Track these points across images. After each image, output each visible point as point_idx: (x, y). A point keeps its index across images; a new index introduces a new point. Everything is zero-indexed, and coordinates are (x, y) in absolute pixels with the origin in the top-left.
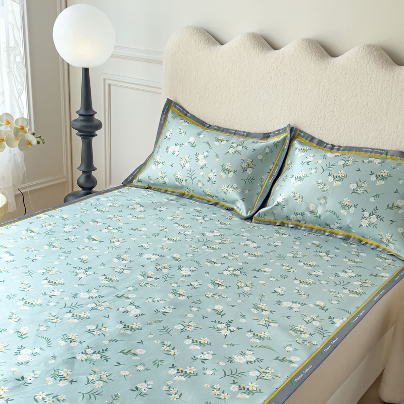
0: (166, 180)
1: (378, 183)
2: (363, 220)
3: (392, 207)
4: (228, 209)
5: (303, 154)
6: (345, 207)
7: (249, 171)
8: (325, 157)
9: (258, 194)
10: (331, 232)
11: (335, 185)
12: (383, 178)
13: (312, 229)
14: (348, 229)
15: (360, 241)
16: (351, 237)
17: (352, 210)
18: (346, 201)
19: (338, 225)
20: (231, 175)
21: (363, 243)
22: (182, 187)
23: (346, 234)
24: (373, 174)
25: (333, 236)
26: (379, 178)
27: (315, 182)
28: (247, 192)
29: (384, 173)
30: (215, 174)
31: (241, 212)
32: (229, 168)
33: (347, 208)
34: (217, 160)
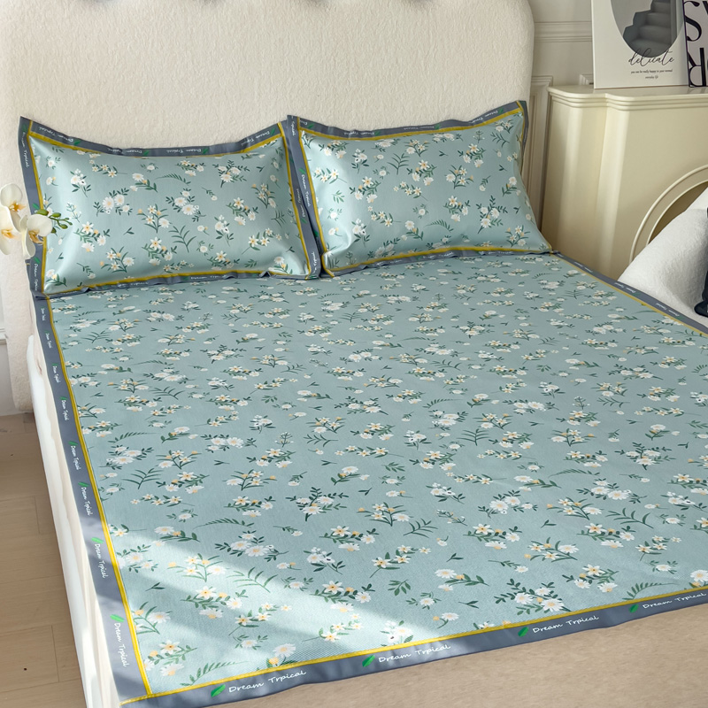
0: (128, 262)
1: (476, 165)
2: (483, 220)
4: (267, 275)
5: (344, 152)
6: (454, 210)
7: (272, 203)
8: (381, 149)
9: (299, 237)
10: (434, 254)
11: (426, 183)
12: (477, 155)
13: (408, 259)
15: (477, 252)
16: (462, 251)
17: (465, 211)
19: (447, 240)
20: (252, 216)
21: (482, 253)
22: (161, 265)
24: (462, 154)
26: (474, 157)
27: (396, 189)
28: (287, 237)
29: (474, 148)
30: (226, 223)
31: (288, 272)
32: (242, 206)
33: (458, 211)
34: (214, 198)
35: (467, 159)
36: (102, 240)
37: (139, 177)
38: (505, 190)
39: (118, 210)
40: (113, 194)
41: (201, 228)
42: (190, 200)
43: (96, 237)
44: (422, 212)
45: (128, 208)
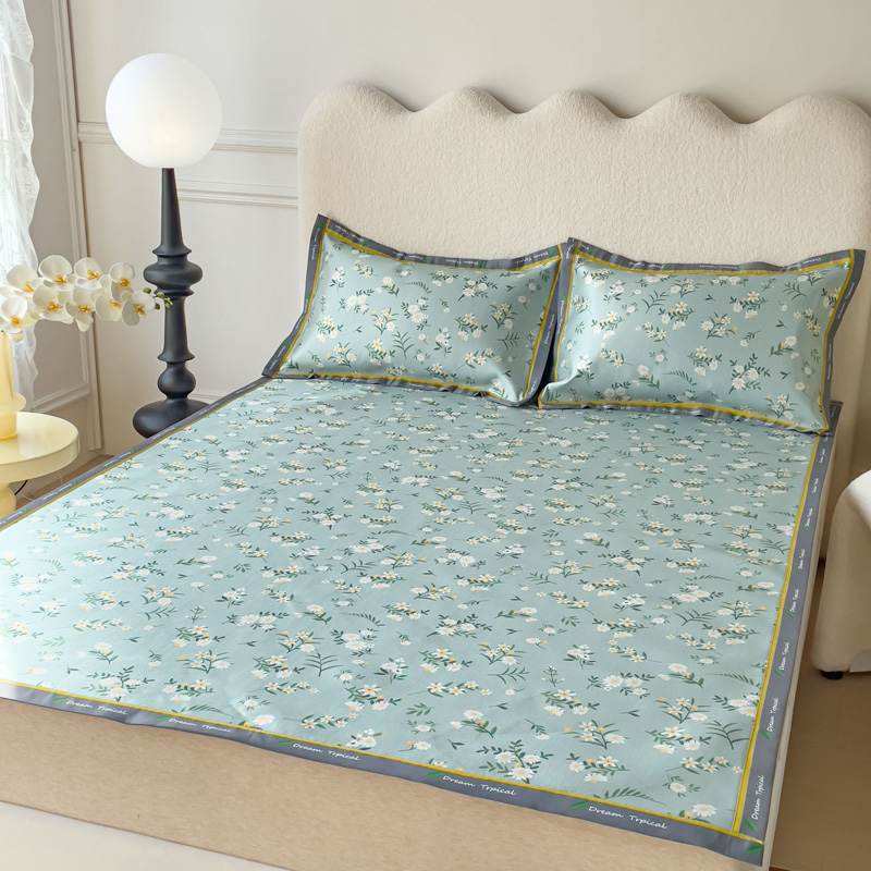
0: (351, 357)
1: (747, 315)
2: (735, 379)
3: (778, 351)
4: (479, 395)
5: (604, 282)
6: (699, 362)
7: (508, 324)
8: (644, 284)
9: (529, 363)
10: (677, 408)
11: (675, 327)
12: (754, 305)
13: (644, 408)
14: (709, 397)
15: (732, 416)
16: (714, 411)
17: (714, 365)
18: (701, 352)
19: (691, 395)
20: (477, 333)
21: (737, 418)
22: (383, 367)
23: (706, 405)
24: (735, 301)
25: (684, 414)
26: (747, 307)
27: (638, 329)
28: (510, 359)
29: (754, 297)
30: (448, 335)
31: (505, 396)
32: (471, 322)
33: (705, 364)
34: (447, 310)
35: (737, 308)
36: (335, 333)
37: (388, 281)
38: (776, 349)
39: (357, 308)
40: (359, 294)
41: (422, 337)
42: (423, 308)
43: (330, 329)
44: (660, 358)
45: (366, 307)
